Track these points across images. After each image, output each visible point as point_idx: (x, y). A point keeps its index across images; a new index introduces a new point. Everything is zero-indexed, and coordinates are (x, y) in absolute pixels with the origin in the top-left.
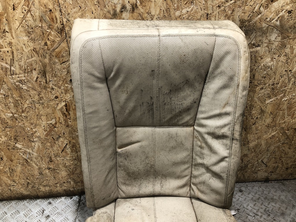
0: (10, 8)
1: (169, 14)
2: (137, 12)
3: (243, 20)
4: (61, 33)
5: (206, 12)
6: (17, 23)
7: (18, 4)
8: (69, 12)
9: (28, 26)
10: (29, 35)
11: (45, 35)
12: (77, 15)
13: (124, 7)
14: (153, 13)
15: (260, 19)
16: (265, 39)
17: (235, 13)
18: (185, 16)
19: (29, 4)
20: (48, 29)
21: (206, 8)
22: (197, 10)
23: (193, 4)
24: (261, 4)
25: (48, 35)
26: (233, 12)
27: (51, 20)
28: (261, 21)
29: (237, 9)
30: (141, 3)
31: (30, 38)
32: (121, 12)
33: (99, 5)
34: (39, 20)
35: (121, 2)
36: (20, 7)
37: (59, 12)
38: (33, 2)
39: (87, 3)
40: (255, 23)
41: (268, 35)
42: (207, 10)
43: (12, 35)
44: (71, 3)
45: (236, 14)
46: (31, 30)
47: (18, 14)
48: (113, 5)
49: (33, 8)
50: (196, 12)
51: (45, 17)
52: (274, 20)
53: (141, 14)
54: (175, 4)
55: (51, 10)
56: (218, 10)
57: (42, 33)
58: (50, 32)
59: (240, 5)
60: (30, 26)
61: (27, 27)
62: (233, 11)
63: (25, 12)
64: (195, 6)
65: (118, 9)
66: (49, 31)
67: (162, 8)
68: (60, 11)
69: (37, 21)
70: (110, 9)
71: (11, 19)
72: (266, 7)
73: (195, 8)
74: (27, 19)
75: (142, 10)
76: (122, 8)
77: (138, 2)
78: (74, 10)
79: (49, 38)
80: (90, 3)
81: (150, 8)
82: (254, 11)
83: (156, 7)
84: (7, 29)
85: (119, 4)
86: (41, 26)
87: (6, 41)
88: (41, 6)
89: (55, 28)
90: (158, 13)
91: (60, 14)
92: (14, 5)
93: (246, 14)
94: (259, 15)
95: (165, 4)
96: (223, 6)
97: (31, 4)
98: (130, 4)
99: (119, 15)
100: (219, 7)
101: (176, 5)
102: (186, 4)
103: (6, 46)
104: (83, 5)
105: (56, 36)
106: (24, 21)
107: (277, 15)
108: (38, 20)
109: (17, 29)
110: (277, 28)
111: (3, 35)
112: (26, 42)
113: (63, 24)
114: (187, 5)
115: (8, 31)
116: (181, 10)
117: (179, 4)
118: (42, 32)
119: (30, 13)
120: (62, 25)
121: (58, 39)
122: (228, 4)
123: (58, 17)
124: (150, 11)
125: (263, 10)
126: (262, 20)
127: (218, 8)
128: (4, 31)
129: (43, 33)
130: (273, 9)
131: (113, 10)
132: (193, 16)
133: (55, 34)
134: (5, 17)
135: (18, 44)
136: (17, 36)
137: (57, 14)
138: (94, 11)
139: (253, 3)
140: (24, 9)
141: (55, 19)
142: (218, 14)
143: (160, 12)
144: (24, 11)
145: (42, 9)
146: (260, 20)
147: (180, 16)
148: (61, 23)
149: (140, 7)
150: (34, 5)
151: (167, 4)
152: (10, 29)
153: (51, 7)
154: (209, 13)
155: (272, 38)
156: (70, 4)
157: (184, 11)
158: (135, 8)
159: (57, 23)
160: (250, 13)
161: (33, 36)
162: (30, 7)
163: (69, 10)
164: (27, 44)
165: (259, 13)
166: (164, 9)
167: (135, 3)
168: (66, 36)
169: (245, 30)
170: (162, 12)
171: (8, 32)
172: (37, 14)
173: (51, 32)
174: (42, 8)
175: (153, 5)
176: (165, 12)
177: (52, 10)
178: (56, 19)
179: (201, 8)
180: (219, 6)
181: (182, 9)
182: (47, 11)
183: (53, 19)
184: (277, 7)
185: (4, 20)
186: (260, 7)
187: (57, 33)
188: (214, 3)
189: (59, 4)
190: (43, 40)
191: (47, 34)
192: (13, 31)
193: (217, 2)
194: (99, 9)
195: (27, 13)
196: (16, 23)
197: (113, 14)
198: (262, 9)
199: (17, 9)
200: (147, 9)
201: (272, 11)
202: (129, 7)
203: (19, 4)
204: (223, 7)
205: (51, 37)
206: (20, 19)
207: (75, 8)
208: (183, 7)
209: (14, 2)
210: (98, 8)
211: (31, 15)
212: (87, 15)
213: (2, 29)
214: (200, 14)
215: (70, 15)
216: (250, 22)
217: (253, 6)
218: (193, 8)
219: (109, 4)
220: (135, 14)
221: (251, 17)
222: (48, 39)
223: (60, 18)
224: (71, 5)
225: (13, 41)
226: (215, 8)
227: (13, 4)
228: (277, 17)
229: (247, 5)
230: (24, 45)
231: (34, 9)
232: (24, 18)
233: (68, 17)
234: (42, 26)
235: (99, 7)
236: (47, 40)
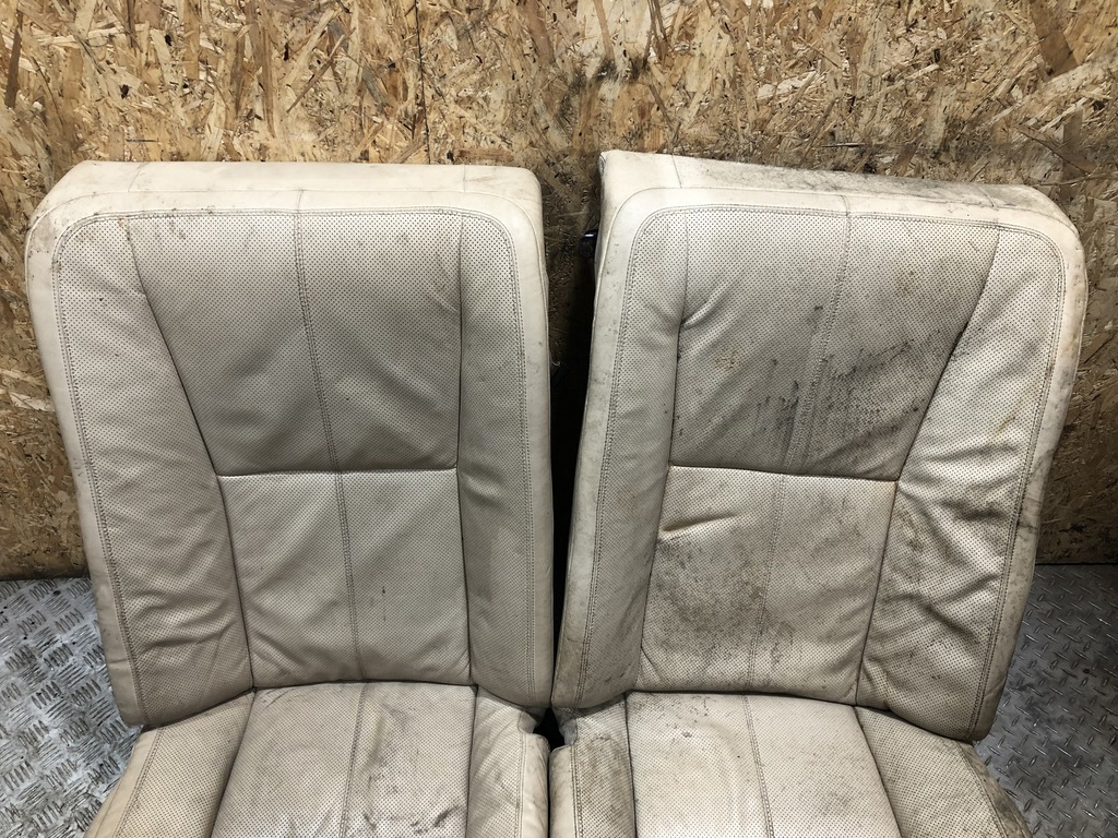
0: (276, 53)
1: (740, 93)
2: (645, 80)
3: (955, 120)
4: (414, 127)
5: (849, 91)
6: (291, 96)
7: (299, 42)
8: (446, 72)
9: (321, 104)
10: (321, 129)
11: (365, 131)
12: (467, 81)
13: (607, 67)
14: (690, 88)
15: (1008, 121)
16: (1013, 176)
17: (936, 99)
18: (784, 100)
19: (332, 46)
20: (377, 115)
21: (853, 82)
22: (824, 86)
23: (813, 68)
24: (1017, 80)
25: (376, 132)
26: (928, 97)
27: (391, 90)
28: (1009, 127)
29: (940, 89)
30: (660, 58)
31: (322, 137)
32: (599, 79)
33: (536, 57)
34: (355, 89)
35: (601, 51)
36: (306, 51)
37: (416, 69)
38: (344, 40)
39: (502, 49)
40: (992, 129)
41: (1024, 164)
42: (854, 88)
43: (270, 128)
44: (456, 48)
45: (938, 102)
46: (326, 117)
47: (299, 69)
48: (577, 57)
49: (341, 58)
50: (820, 91)
51: (373, 82)
52: (1049, 125)
53: (657, 87)
54: (760, 65)
55: (393, 65)
56: (886, 89)
57: (358, 126)
58: (383, 123)
59: (955, 77)
60: (328, 104)
61: (316, 108)
62: (931, 92)
63: (318, 67)
64: (818, 75)
65: (590, 72)
66: (379, 120)
67: (718, 75)
68: (421, 68)
69: (349, 91)
70: (568, 69)
71: (275, 84)
72: (1029, 87)
73: (819, 79)
74: (322, 85)
75: (660, 78)
76: (603, 68)
77: (653, 54)
78: (462, 67)
79: (377, 140)
80: (511, 49)
81: (684, 72)
82: (993, 98)
83: (704, 71)
84: (259, 110)
85: (596, 56)
86: (358, 105)
87: (250, 141)
88: (368, 51)
89: (398, 112)
90: (706, 86)
91: (419, 76)
92: (287, 47)
93: (967, 104)
94: (1005, 107)
95: (730, 64)
96: (902, 78)
97: (338, 44)
98: (626, 59)
99: (591, 86)
100: (891, 79)
101: (762, 69)
102: (792, 67)
103: (250, 156)
104: (489, 54)
105: (397, 134)
106: (312, 90)
107: (1059, 112)
108: (352, 90)
109: (288, 111)
110: (1053, 146)
111: (245, 126)
112: (308, 148)
113: (422, 104)
114: (795, 70)
115: (261, 115)
116: (776, 83)
117: (773, 67)
118: (358, 122)
119: (333, 69)
120: (419, 105)
121: (402, 144)
122: (920, 73)
123: (411, 83)
124: (683, 83)
125: (1020, 96)
126: (1012, 122)
127: (886, 83)
128: (251, 115)
129: (361, 125)
130: (1050, 95)
131: (576, 71)
132: (810, 101)
133: (396, 128)
134: (259, 77)
135: (284, 152)
136: (286, 130)
137: (411, 76)
138: (519, 73)
139: (992, 74)
140: (316, 59)
141: (401, 90)
142: (883, 100)
143: (713, 86)
144: (316, 64)
145: (370, 59)
146: (1006, 123)
147: (772, 98)
148: (419, 101)
149: (655, 70)
150: (346, 48)
151: (737, 64)
152: (268, 111)
153: (394, 56)
154: (859, 96)
155: (1035, 174)
156: (453, 50)
157: (785, 86)
158: (641, 71)
159: (405, 98)
160: (979, 101)
161: (330, 131)
162: (335, 54)
163: (445, 66)
164: (310, 153)
165: (1006, 103)
166: (725, 77)
167: (643, 55)
168: (427, 139)
169: (957, 147)
170: (719, 87)
171: (259, 118)
172: (352, 73)
173: (386, 122)
174: (369, 57)
175: (695, 64)
176: (728, 85)
177: (398, 66)
178: (406, 89)
179: (835, 80)
180: (889, 77)
181: (780, 80)
182: (381, 66)
183: (395, 88)
184: (1062, 89)
185: (256, 83)
186: (1013, 87)
187: (403, 128)
188: (877, 69)
189: (420, 49)
190: (357, 143)
191: (373, 128)
192: (276, 116)
193: (887, 67)
194: (535, 67)
195: (324, 69)
196: (289, 93)
197: (573, 83)
198: (1016, 92)
199: (295, 56)
200: (676, 76)
201: (1047, 100)
202: (622, 66)
203: (303, 42)
204: (902, 82)
205: (380, 138)
206: (301, 85)
207: (464, 61)
208: (783, 76)
209: (290, 37)
210: (533, 65)
211: (335, 74)
212: (497, 81)
213: (243, 107)
214: (832, 98)
215: (447, 81)
216: (976, 125)
217: (992, 83)
218: (813, 79)
219: (566, 57)
220: (639, 86)
221: (980, 113)
222: (374, 142)
223: (416, 87)
224: (453, 54)
225: (272, 143)
226: (876, 82)
227: (284, 42)
228: (1060, 117)
229: (974, 80)
230: (303, 155)
231: (345, 58)
232: (313, 81)
233: (439, 85)
234: (361, 106)
235: (535, 61)
236: (369, 144)
